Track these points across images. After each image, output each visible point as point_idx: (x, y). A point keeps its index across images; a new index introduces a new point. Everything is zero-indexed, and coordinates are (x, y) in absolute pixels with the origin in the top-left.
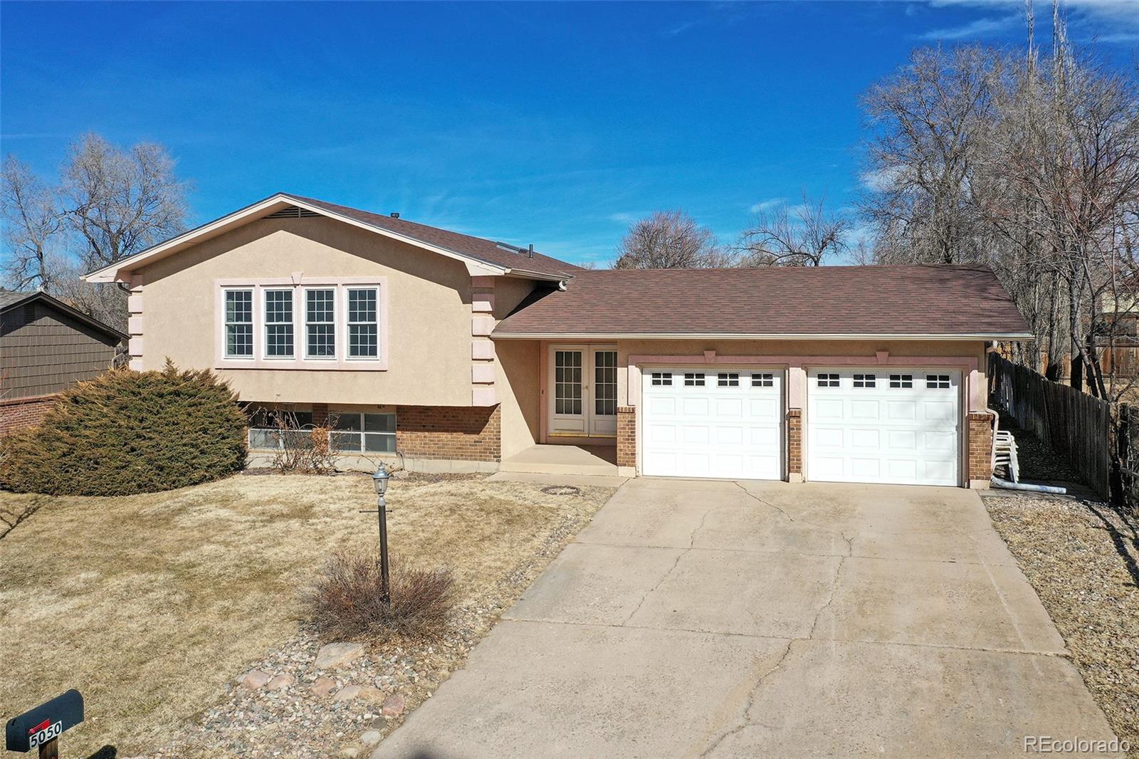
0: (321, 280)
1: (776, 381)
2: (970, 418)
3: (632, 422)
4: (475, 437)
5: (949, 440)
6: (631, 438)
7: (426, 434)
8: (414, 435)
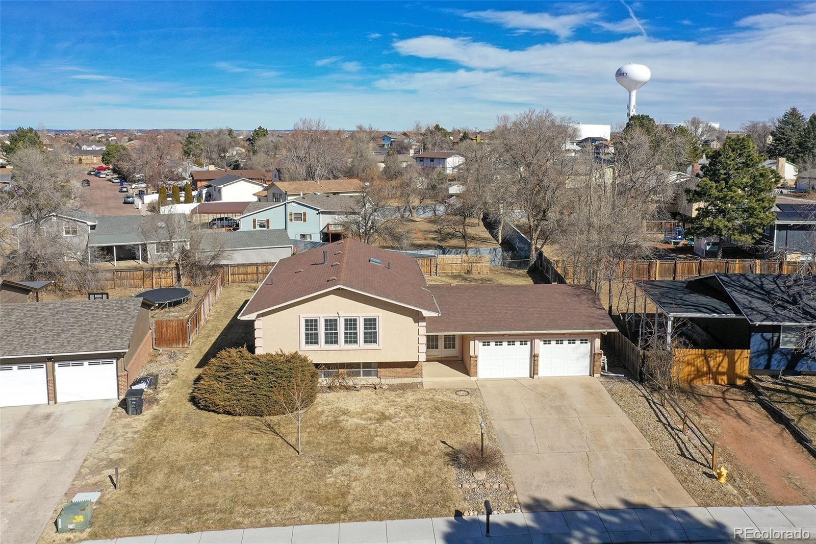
0: (351, 315)
1: (529, 343)
2: (595, 354)
3: (476, 361)
4: (412, 369)
5: (587, 362)
6: (476, 366)
7: (391, 369)
8: (385, 370)
